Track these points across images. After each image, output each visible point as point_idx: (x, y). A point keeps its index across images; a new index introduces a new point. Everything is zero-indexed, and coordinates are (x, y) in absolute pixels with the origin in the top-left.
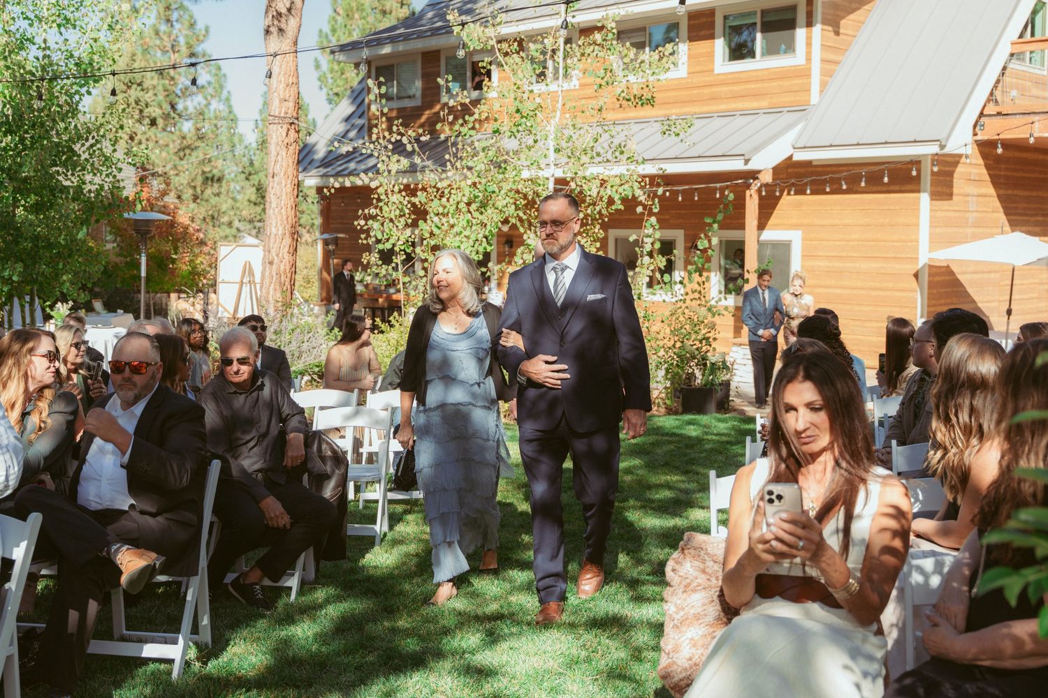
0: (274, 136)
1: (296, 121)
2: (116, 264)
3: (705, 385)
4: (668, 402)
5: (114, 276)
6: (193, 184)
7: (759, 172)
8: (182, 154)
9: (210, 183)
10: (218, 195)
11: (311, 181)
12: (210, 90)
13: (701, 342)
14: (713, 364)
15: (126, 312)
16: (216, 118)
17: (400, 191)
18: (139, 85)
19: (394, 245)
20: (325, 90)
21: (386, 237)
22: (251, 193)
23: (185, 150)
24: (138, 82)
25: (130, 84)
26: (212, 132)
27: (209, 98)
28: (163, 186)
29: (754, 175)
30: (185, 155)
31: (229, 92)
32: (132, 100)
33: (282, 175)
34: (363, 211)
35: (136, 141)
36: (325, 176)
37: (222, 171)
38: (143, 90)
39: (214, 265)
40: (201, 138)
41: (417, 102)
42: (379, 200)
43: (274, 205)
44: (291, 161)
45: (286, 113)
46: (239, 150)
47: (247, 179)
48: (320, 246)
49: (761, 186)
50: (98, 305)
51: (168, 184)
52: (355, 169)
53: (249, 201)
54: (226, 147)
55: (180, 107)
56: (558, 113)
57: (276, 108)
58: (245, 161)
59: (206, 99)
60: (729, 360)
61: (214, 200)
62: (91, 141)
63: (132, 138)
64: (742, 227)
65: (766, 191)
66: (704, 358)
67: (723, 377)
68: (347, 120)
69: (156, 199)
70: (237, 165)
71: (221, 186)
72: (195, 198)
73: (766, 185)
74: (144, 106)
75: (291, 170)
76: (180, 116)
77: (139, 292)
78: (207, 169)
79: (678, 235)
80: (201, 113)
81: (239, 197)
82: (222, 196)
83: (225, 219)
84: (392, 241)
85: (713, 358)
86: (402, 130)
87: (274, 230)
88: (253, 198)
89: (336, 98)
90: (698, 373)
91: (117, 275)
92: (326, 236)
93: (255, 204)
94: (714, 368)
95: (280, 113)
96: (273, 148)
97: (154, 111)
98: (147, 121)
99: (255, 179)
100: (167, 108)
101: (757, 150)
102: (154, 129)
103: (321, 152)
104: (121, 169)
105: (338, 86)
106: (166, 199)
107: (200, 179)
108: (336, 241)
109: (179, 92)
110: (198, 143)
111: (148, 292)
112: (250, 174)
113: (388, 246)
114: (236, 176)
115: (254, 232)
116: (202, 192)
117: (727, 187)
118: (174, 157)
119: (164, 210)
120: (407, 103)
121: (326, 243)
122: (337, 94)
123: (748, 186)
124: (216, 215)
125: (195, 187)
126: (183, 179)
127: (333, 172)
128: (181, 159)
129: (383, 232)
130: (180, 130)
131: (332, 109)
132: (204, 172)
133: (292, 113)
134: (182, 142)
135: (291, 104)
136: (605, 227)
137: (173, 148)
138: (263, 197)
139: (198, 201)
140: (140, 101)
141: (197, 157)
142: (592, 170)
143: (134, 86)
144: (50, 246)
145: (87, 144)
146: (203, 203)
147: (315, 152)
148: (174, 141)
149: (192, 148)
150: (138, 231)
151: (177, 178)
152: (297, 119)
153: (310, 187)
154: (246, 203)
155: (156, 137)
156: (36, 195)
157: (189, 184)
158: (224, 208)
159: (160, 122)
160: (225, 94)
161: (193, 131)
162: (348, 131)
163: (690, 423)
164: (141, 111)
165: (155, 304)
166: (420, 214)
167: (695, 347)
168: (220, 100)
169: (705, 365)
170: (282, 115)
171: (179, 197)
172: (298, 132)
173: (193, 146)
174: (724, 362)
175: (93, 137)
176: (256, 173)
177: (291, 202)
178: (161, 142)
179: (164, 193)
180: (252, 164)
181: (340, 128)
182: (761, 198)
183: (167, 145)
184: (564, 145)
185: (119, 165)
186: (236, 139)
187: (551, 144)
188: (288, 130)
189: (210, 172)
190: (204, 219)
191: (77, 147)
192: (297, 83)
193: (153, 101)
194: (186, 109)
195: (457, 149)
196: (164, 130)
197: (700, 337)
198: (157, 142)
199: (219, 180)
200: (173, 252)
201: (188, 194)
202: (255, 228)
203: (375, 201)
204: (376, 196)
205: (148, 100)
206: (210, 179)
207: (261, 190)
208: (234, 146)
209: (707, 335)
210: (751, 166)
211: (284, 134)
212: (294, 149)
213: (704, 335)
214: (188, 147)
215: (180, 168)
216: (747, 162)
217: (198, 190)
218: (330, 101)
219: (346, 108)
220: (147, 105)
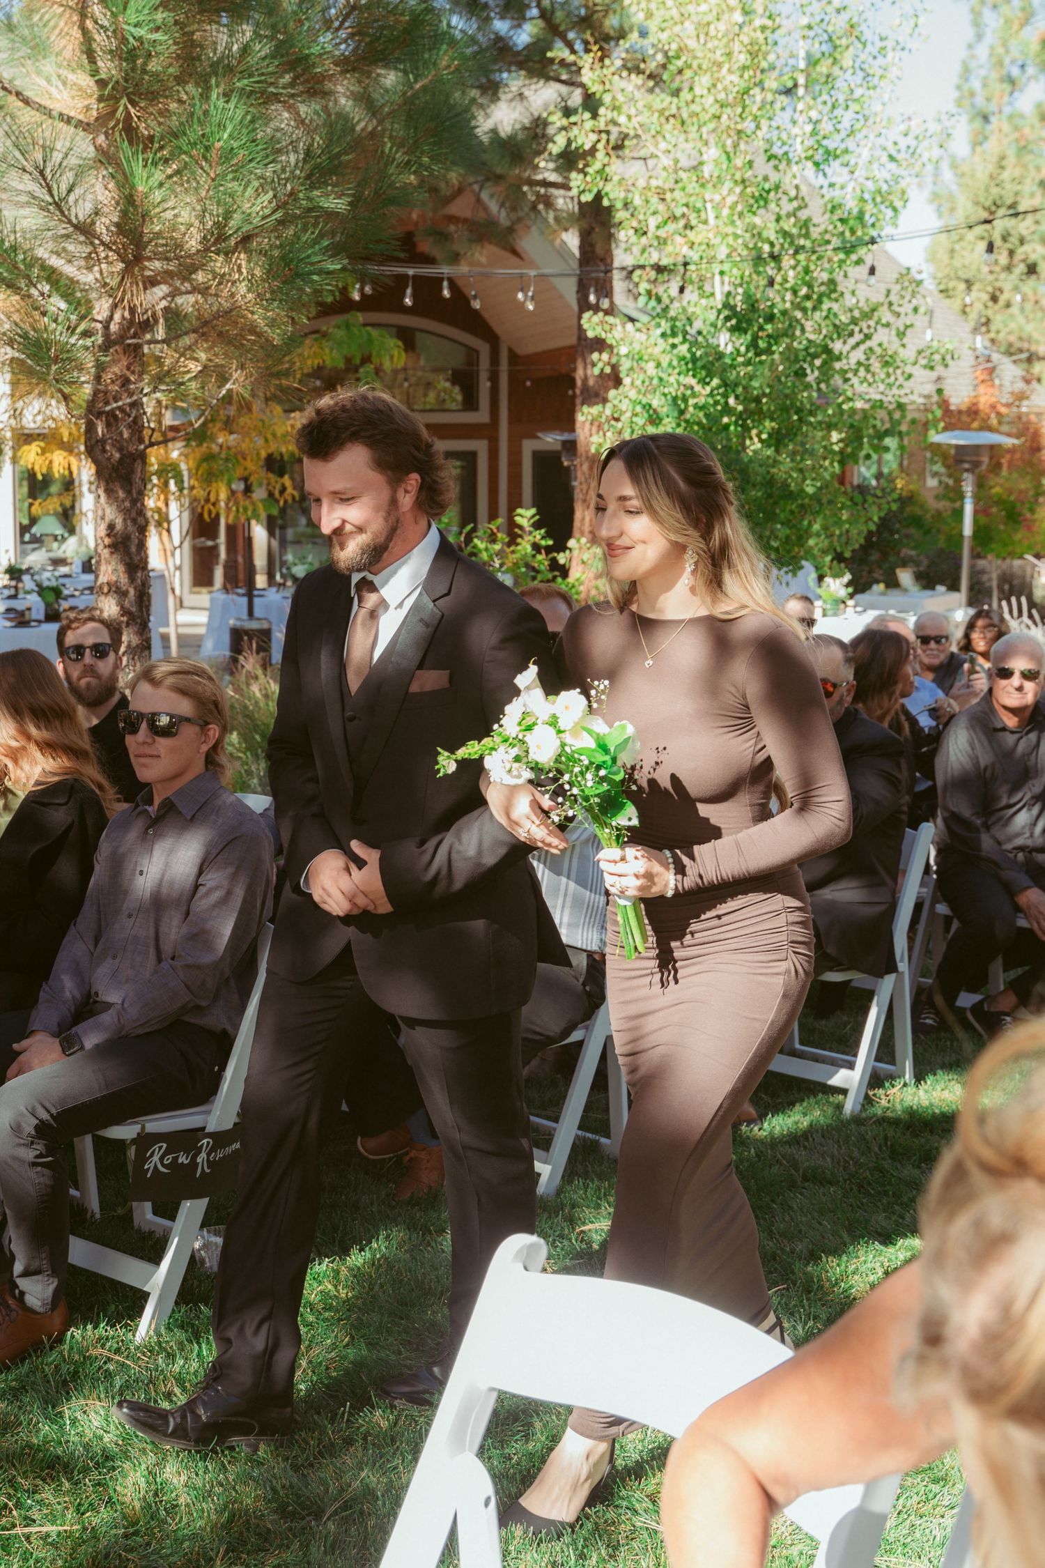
2: (939, 514)
5: (934, 531)
15: (951, 588)
24: (1009, 202)
25: (993, 208)
35: (1001, 302)
50: (905, 577)
62: (858, 337)
63: (994, 299)
69: (1008, 405)
74: (1017, 243)
91: (939, 531)
98: (1021, 268)
104: (910, 376)
106: (1028, 402)
140: (1009, 235)
144: (790, 496)
145: (852, 341)
155: (1035, 293)
156: (772, 420)
164: (1011, 253)
175: (861, 331)
179: (1024, 395)
185: (908, 369)
191: (837, 346)
193: (1034, 233)
200: (1032, 493)
205: (1025, 233)
220: (1022, 241)
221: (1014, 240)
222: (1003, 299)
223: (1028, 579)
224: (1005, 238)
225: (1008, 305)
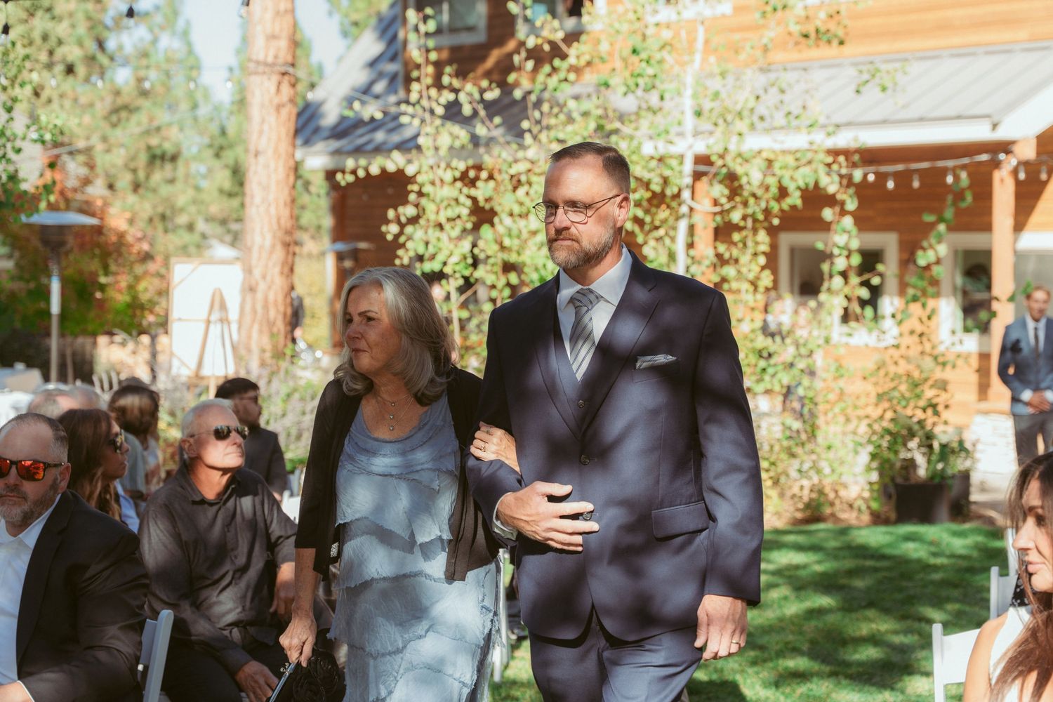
0: (257, 93)
1: (291, 70)
2: (13, 293)
3: (932, 478)
4: (875, 505)
6: (132, 165)
7: (1013, 142)
8: (114, 118)
9: (158, 162)
10: (172, 181)
11: (317, 160)
12: (159, 19)
13: (924, 410)
14: (944, 447)
15: (30, 365)
16: (168, 60)
17: (455, 180)
18: (49, 10)
19: (445, 264)
20: (337, 18)
21: (431, 250)
22: (223, 178)
23: (120, 111)
25: (32, 10)
26: (163, 84)
27: (156, 30)
28: (83, 171)
29: (1005, 147)
30: (119, 120)
31: (188, 23)
32: (36, 35)
33: (270, 152)
34: (396, 210)
35: (43, 98)
36: (337, 152)
37: (178, 145)
38: (53, 18)
39: (164, 292)
40: (144, 94)
41: (480, 37)
42: (420, 194)
43: (257, 200)
44: (283, 132)
45: (276, 57)
46: (203, 111)
47: (217, 156)
48: (330, 264)
49: (1020, 163)
51: (92, 167)
52: (384, 143)
53: (221, 191)
54: (184, 106)
55: (111, 44)
56: (698, 57)
57: (261, 50)
58: (214, 128)
59: (151, 30)
60: (968, 438)
61: (165, 190)
63: (37, 94)
64: (987, 227)
65: (1027, 173)
66: (929, 437)
67: (960, 464)
68: (373, 64)
69: (75, 190)
70: (201, 133)
71: (175, 169)
72: (136, 187)
73: (1026, 164)
74: (55, 43)
75: (284, 146)
76: (112, 59)
77: (48, 334)
78: (154, 141)
79: (889, 242)
80: (145, 55)
81: (204, 184)
82: (179, 185)
83: (182, 219)
84: (440, 258)
85: (943, 434)
86: (456, 83)
87: (258, 239)
88: (227, 184)
89: (354, 30)
90: (921, 460)
92: (340, 246)
93: (231, 195)
94: (947, 452)
95: (266, 56)
96: (255, 112)
97: (72, 53)
98: (59, 68)
99: (229, 156)
100: (91, 46)
101: (1011, 106)
102: (71, 78)
103: (331, 115)
104: (20, 150)
105: (357, 10)
106: (90, 190)
107: (143, 158)
108: (355, 254)
109: (109, 22)
110: (141, 102)
111: (62, 335)
112: (221, 148)
113: (435, 266)
114: (199, 151)
115: (228, 238)
116: (148, 177)
117: (964, 167)
118: (104, 125)
119: (86, 209)
120: (466, 39)
121: (340, 257)
122: (356, 24)
123: (997, 164)
124: (168, 213)
125: (134, 171)
126: (118, 158)
127: (350, 147)
128: (114, 126)
129: (427, 243)
130: (112, 81)
131: (349, 47)
132: (149, 148)
133: (284, 55)
134: (114, 102)
135: (283, 44)
136: (772, 231)
137: (102, 108)
138: (241, 184)
139: (141, 191)
140: (48, 35)
141: (139, 124)
142: (753, 142)
143: (40, 13)
146: (150, 195)
147: (322, 116)
148: (102, 99)
149: (129, 109)
150: (46, 242)
151: (108, 157)
152: (293, 65)
153: (313, 171)
154: (216, 194)
155: (74, 90)
157: (126, 166)
158: (181, 201)
159: (81, 70)
160: (181, 24)
161: (132, 82)
162: (372, 84)
163: (909, 538)
164: (51, 53)
165: (74, 354)
166: (483, 215)
167: (915, 420)
168: (174, 33)
169: (930, 447)
170: (270, 59)
171: (111, 187)
172: (293, 85)
173: (132, 107)
174: (961, 442)
176: (231, 146)
177: (284, 195)
178: (83, 100)
179: (87, 182)
180: (223, 132)
181: (361, 77)
182: (1018, 183)
183: (91, 105)
184: (707, 105)
185: (18, 143)
186: (199, 96)
187: (688, 104)
188: (279, 83)
189: (160, 146)
190: (151, 220)
192: (293, 11)
193: (70, 35)
194: (121, 48)
195: (542, 113)
196: (87, 80)
197: (922, 403)
198: (75, 100)
199: (174, 158)
200: (101, 272)
201: (124, 181)
202: (229, 231)
203: (412, 197)
204: (415, 188)
205: (62, 35)
206: (158, 158)
207: (238, 174)
208: (195, 106)
209: (934, 401)
210: (1001, 134)
211: (273, 89)
212: (289, 112)
213: (929, 400)
214: (126, 107)
215: (112, 140)
216: (995, 126)
217: (141, 174)
218: (345, 34)
219: (370, 45)
220: (60, 42)
221: (53, 41)
222: (45, 95)
223: (88, 357)
224: (45, 38)
225: (50, 101)
